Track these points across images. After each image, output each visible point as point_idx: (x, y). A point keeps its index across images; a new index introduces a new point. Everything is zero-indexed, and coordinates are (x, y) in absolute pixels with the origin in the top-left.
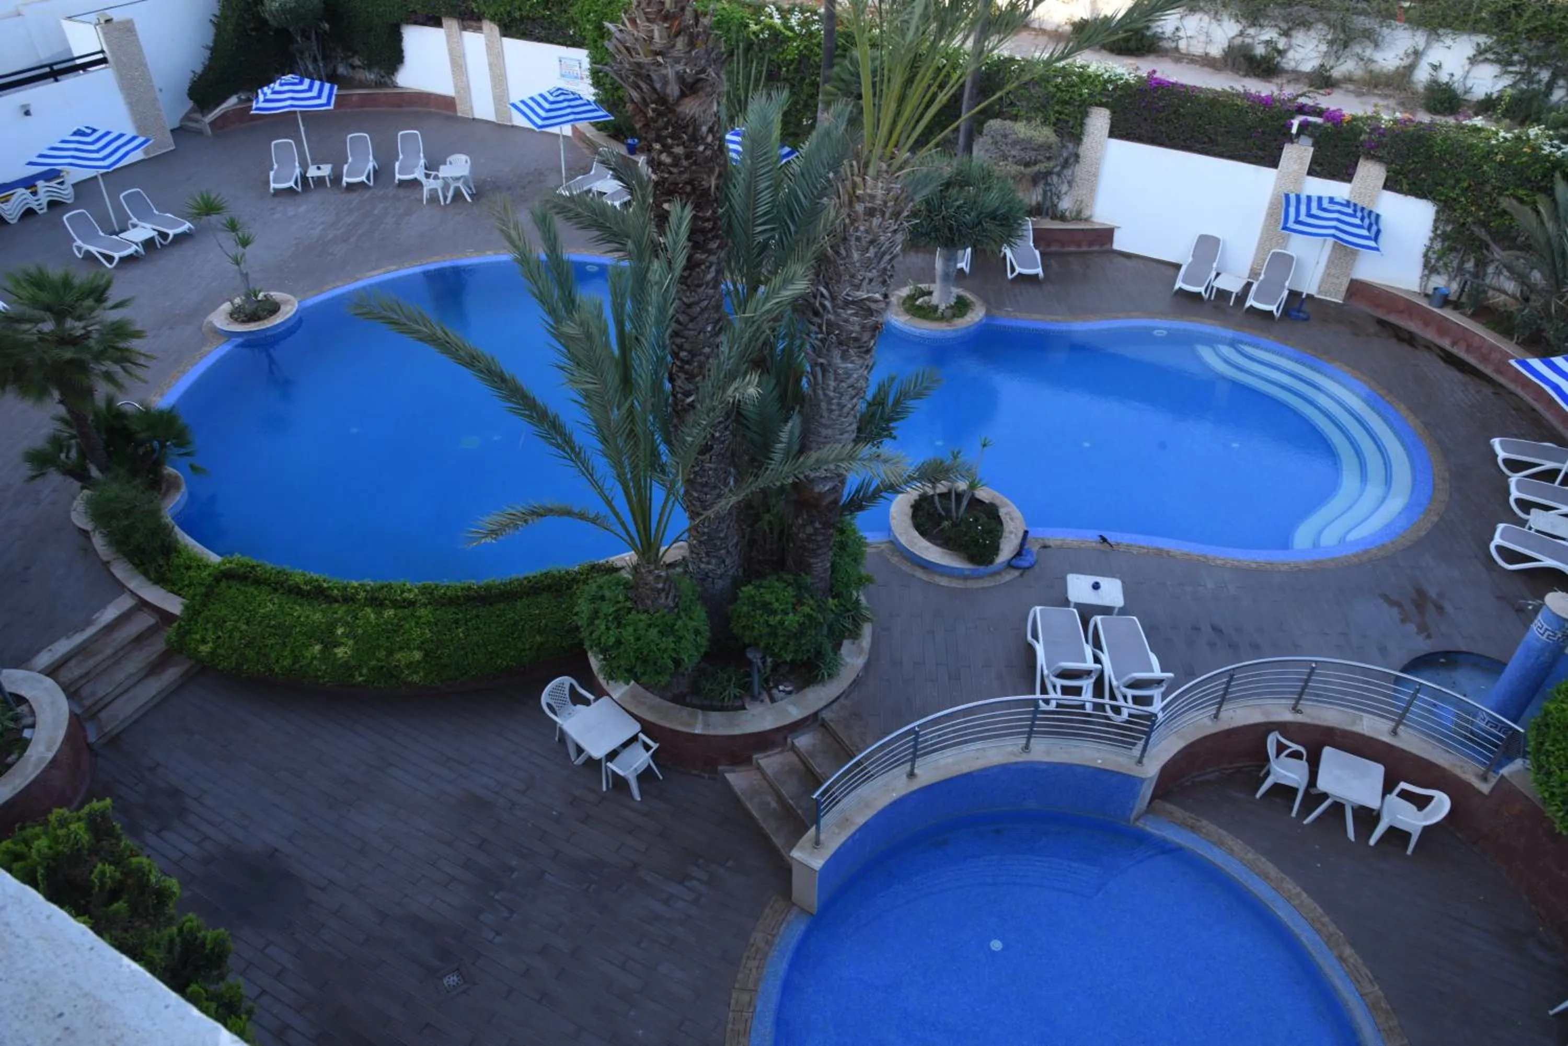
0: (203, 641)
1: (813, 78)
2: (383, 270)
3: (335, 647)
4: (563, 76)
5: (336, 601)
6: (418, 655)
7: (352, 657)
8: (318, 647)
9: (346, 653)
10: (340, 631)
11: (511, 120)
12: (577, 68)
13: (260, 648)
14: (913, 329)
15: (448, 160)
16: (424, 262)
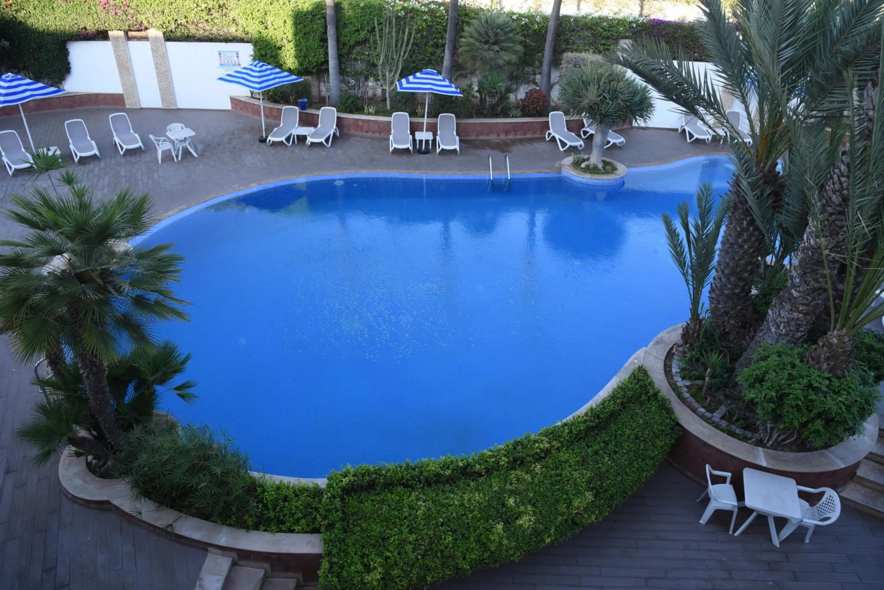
0: (368, 569)
1: (436, 40)
2: (176, 210)
3: (517, 518)
4: (221, 65)
5: (480, 475)
6: (589, 496)
7: (537, 521)
8: (500, 526)
9: (530, 520)
10: (511, 502)
11: (176, 105)
12: (236, 58)
13: (442, 552)
14: (597, 181)
15: (168, 128)
16: (206, 199)
